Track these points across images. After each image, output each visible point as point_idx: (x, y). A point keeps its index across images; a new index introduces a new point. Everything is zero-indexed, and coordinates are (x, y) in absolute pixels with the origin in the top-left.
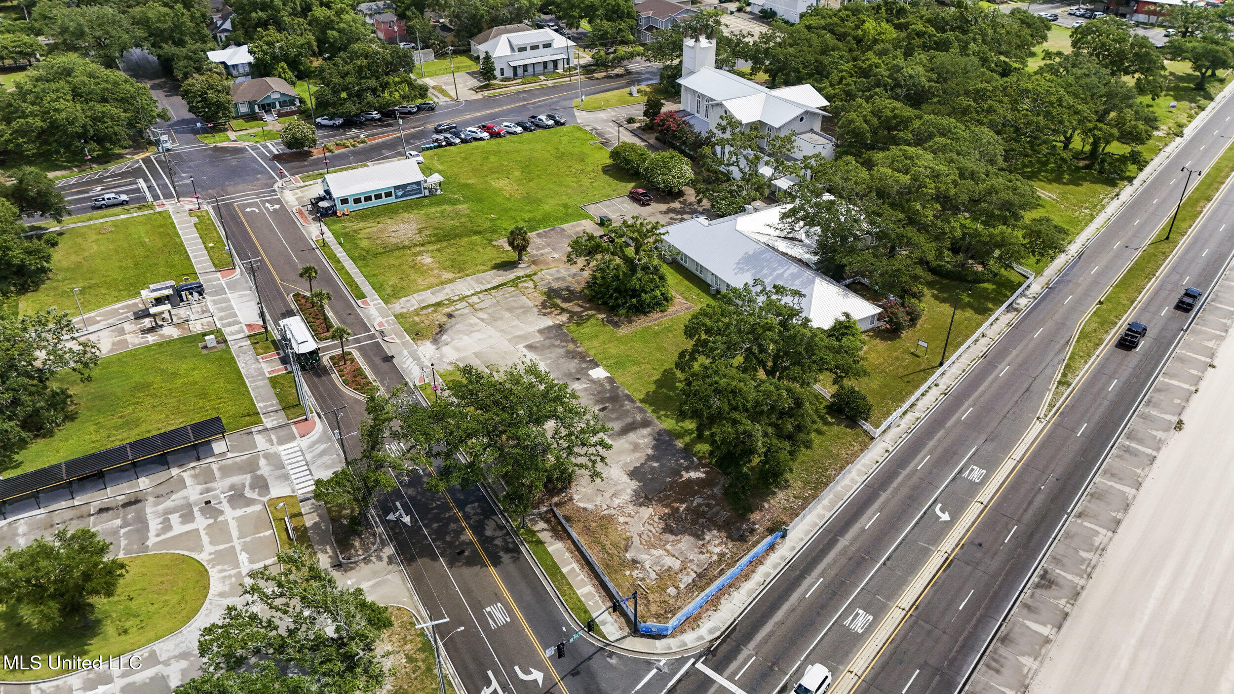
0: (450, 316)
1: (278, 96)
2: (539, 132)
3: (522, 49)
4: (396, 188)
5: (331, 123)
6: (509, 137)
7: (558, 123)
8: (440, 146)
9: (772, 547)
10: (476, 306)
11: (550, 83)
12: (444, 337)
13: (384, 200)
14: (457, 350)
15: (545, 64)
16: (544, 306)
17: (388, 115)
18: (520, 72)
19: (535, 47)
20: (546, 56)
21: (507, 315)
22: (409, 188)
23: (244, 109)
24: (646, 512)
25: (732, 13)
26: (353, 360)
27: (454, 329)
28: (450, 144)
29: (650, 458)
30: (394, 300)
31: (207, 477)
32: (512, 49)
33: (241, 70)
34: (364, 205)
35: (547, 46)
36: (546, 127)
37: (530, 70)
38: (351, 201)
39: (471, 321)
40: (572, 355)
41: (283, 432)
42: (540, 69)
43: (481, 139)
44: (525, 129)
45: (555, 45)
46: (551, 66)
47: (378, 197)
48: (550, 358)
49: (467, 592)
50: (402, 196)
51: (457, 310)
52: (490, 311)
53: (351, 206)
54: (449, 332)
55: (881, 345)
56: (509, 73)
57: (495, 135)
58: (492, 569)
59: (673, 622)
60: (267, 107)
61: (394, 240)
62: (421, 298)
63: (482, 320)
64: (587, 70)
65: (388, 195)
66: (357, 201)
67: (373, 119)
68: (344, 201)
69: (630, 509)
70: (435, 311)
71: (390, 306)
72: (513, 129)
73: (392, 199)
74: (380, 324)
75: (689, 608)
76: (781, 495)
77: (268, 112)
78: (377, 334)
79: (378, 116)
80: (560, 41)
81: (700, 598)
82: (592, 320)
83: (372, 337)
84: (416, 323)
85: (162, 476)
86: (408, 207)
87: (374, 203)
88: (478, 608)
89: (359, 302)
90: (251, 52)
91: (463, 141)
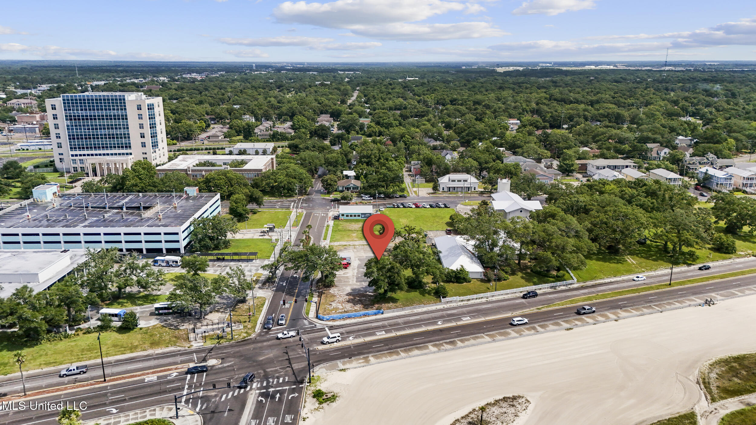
0: (345, 248)
1: (352, 185)
3: (454, 181)
4: (362, 214)
6: (423, 208)
7: (446, 207)
8: (394, 207)
9: (376, 314)
11: (461, 195)
13: (357, 218)
15: (463, 188)
17: (388, 196)
18: (451, 190)
19: (460, 181)
20: (464, 185)
21: (362, 251)
22: (367, 215)
23: (341, 189)
24: (347, 297)
25: (582, 181)
27: (343, 251)
28: (398, 207)
29: (362, 288)
30: (333, 242)
32: (449, 180)
34: (349, 218)
35: (465, 181)
36: (441, 207)
37: (456, 189)
39: (350, 251)
42: (460, 189)
43: (411, 207)
44: (431, 206)
45: (469, 181)
46: (465, 189)
47: (355, 216)
50: (364, 217)
51: (349, 248)
53: (345, 217)
54: (341, 252)
55: (479, 283)
56: (446, 190)
57: (417, 207)
59: (328, 317)
60: (348, 189)
61: (349, 228)
62: (341, 243)
63: (354, 251)
65: (359, 216)
66: (347, 216)
67: (381, 197)
68: (343, 215)
69: (343, 295)
70: (342, 247)
72: (426, 206)
73: (360, 218)
75: (335, 315)
76: (391, 304)
80: (472, 180)
81: (340, 315)
87: (353, 218)
89: (323, 241)
90: (355, 172)
91: (404, 207)
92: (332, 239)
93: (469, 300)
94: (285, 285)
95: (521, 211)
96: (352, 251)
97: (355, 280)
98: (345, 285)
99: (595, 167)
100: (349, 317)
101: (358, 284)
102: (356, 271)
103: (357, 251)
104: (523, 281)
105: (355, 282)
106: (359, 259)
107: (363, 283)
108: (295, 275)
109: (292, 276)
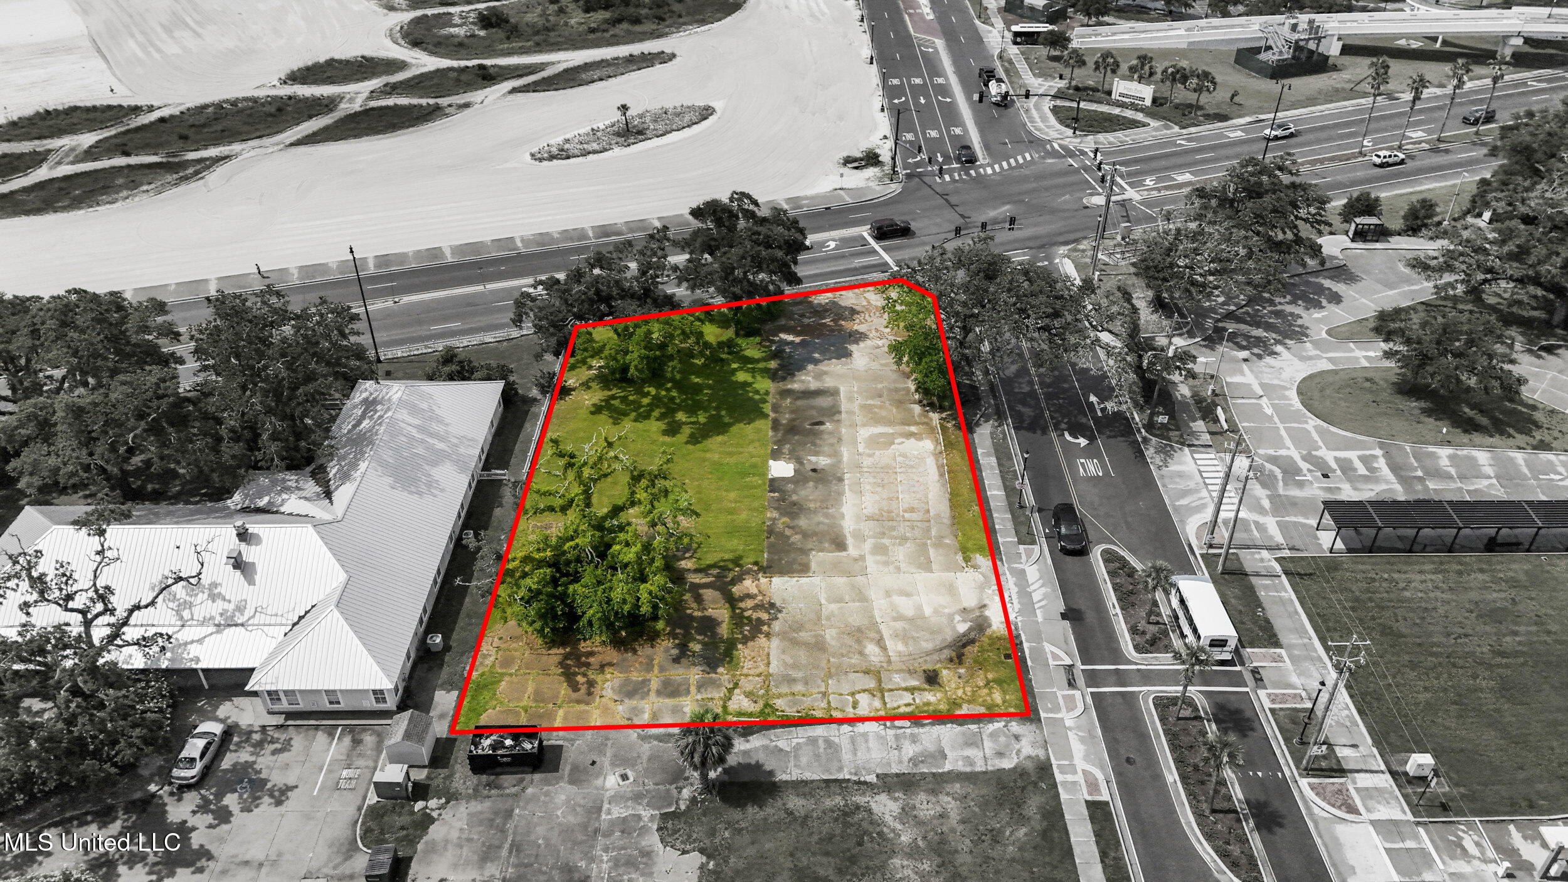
0: (932, 679)
10: (872, 684)
12: (962, 628)
14: (951, 590)
21: (830, 635)
24: (862, 328)
26: (1134, 630)
27: (938, 642)
29: (816, 362)
30: (1029, 765)
39: (901, 647)
40: (793, 509)
48: (827, 516)
51: (911, 690)
52: (855, 660)
54: (949, 637)
62: (970, 752)
63: (880, 642)
69: (873, 334)
70: (955, 704)
71: (1041, 753)
74: (1071, 704)
78: (1081, 681)
82: (710, 559)
83: (1093, 679)
84: (999, 682)
89: (1105, 797)
92: (1054, 815)
94: (1093, 399)
96: (895, 647)
97: (844, 406)
98: (877, 378)
101: (829, 383)
102: (845, 453)
103: (858, 634)
105: (842, 389)
106: (840, 545)
107: (814, 385)
108: (1083, 442)
109: (1092, 439)
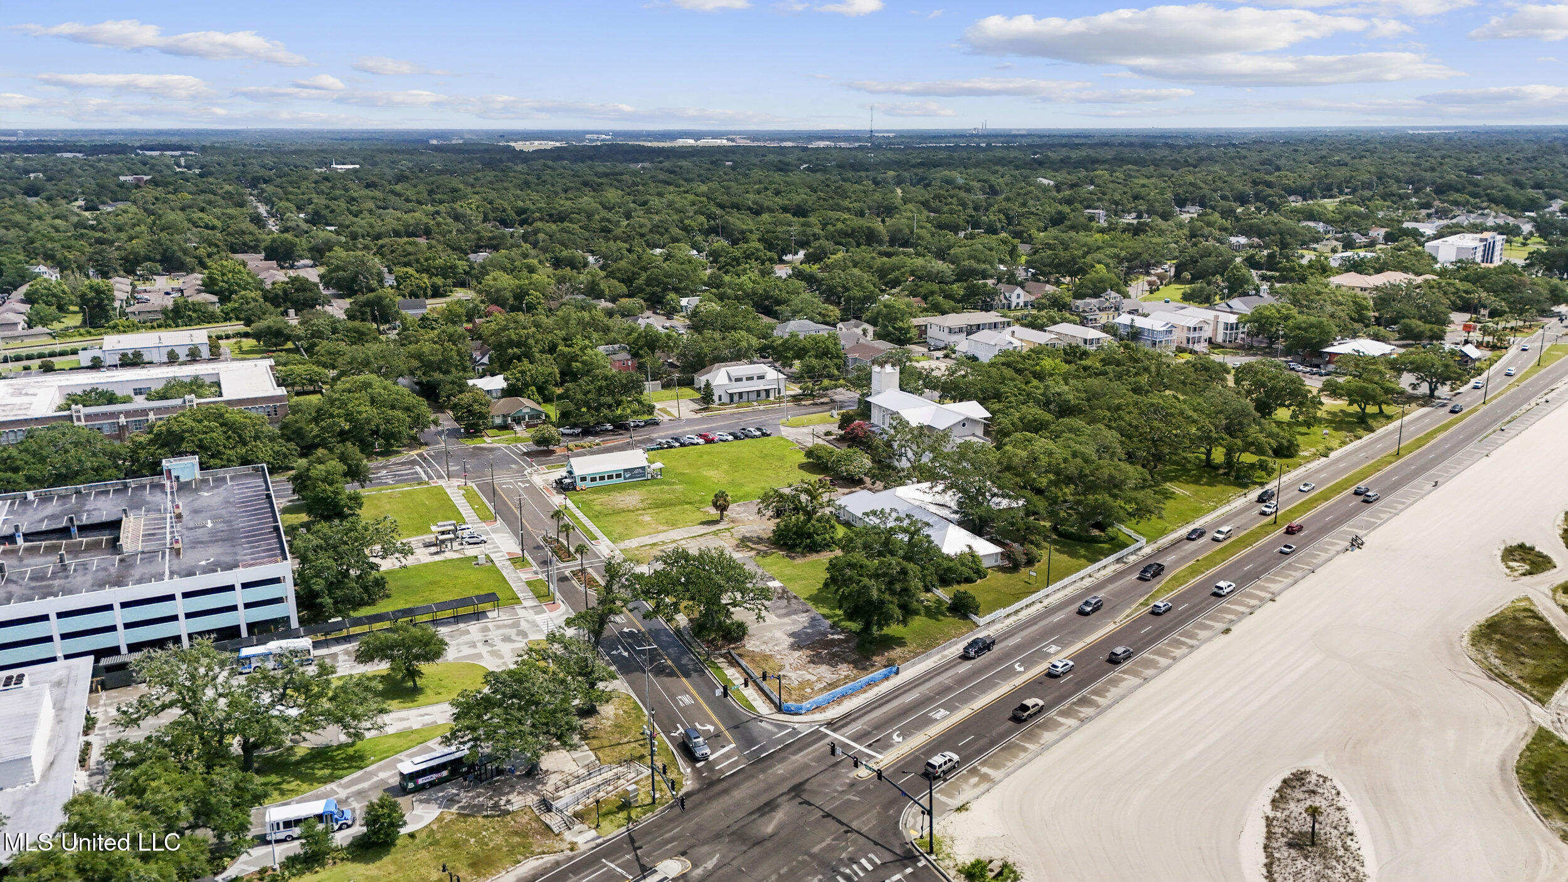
0: (663, 551)
1: (527, 410)
2: (747, 440)
3: (738, 380)
4: (625, 470)
5: (571, 431)
6: (721, 444)
7: (764, 435)
8: (662, 448)
9: (886, 678)
11: (761, 408)
13: (615, 481)
15: (758, 392)
16: (737, 546)
17: (620, 426)
18: (736, 398)
19: (750, 379)
20: (760, 385)
22: (636, 472)
23: (498, 421)
24: (797, 654)
25: (938, 358)
26: (588, 573)
28: (671, 447)
29: (805, 628)
30: (620, 541)
31: (486, 629)
32: (730, 379)
33: (494, 395)
34: (598, 483)
35: (761, 377)
36: (757, 437)
37: (745, 397)
38: (588, 479)
41: (538, 609)
42: (753, 396)
43: (698, 444)
44: (736, 437)
45: (768, 377)
46: (763, 394)
47: (610, 477)
49: (667, 690)
50: (630, 478)
51: (668, 548)
53: (588, 483)
55: (1001, 576)
56: (726, 399)
57: (709, 441)
58: (684, 680)
59: (806, 704)
60: (518, 421)
61: (621, 506)
62: (640, 540)
64: (796, 399)
65: (619, 476)
66: (593, 479)
67: (607, 430)
68: (583, 479)
69: (786, 652)
70: (652, 548)
72: (725, 438)
73: (621, 480)
75: (820, 698)
76: (899, 649)
77: (519, 423)
79: (611, 428)
80: (771, 374)
81: (826, 695)
82: (775, 555)
83: (602, 561)
84: (637, 555)
85: (454, 627)
86: (634, 486)
87: (607, 482)
88: (673, 697)
90: (506, 379)
91: (682, 445)
92: (608, 534)
93: (1016, 612)
94: (626, 654)
95: (964, 425)
98: (763, 629)
99: (947, 330)
100: (844, 696)
104: (1065, 557)
108: (626, 630)
109: (621, 633)
